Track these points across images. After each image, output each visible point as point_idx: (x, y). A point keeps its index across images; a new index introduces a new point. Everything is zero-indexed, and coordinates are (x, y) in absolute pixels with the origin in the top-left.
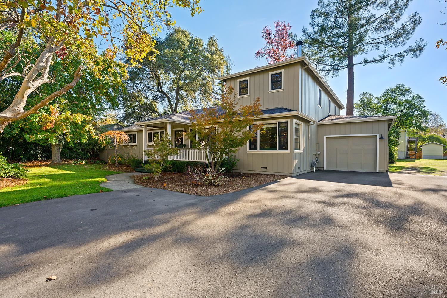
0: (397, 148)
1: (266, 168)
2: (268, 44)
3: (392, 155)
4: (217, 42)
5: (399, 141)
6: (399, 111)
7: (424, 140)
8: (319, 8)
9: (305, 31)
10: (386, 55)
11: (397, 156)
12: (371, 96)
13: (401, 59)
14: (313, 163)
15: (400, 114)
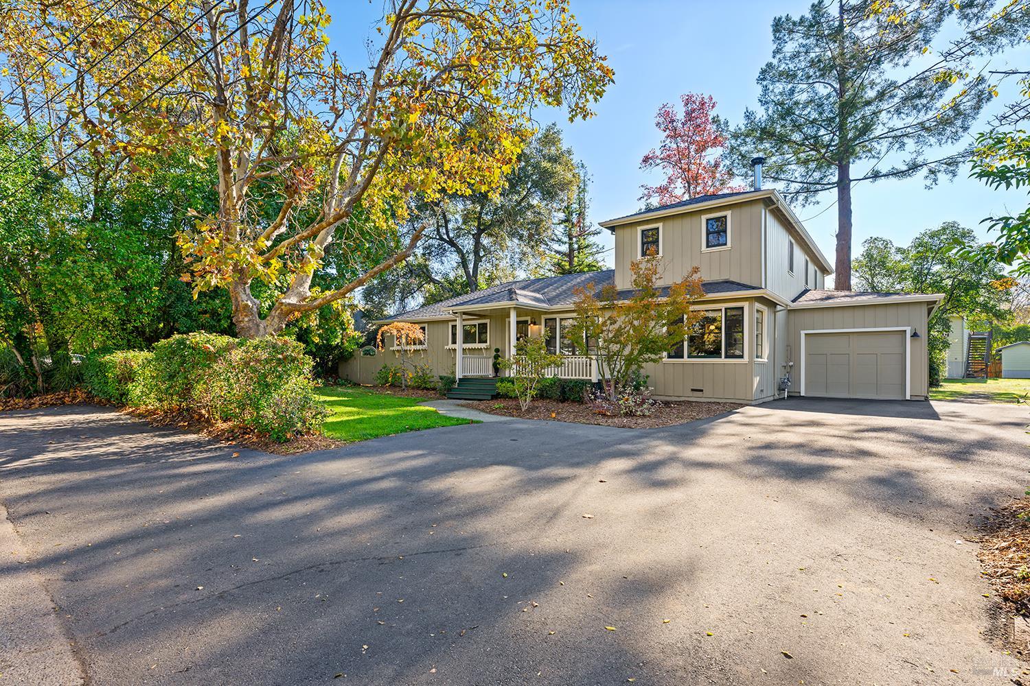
0: (946, 355)
1: (702, 391)
2: (669, 140)
3: (934, 369)
4: (561, 137)
5: (950, 340)
6: (948, 277)
7: (1007, 336)
8: (775, 62)
9: (749, 115)
10: (920, 160)
11: (945, 372)
12: (887, 244)
13: (952, 168)
14: (783, 382)
15: (950, 283)
